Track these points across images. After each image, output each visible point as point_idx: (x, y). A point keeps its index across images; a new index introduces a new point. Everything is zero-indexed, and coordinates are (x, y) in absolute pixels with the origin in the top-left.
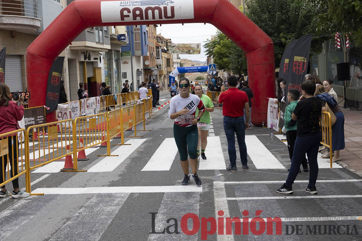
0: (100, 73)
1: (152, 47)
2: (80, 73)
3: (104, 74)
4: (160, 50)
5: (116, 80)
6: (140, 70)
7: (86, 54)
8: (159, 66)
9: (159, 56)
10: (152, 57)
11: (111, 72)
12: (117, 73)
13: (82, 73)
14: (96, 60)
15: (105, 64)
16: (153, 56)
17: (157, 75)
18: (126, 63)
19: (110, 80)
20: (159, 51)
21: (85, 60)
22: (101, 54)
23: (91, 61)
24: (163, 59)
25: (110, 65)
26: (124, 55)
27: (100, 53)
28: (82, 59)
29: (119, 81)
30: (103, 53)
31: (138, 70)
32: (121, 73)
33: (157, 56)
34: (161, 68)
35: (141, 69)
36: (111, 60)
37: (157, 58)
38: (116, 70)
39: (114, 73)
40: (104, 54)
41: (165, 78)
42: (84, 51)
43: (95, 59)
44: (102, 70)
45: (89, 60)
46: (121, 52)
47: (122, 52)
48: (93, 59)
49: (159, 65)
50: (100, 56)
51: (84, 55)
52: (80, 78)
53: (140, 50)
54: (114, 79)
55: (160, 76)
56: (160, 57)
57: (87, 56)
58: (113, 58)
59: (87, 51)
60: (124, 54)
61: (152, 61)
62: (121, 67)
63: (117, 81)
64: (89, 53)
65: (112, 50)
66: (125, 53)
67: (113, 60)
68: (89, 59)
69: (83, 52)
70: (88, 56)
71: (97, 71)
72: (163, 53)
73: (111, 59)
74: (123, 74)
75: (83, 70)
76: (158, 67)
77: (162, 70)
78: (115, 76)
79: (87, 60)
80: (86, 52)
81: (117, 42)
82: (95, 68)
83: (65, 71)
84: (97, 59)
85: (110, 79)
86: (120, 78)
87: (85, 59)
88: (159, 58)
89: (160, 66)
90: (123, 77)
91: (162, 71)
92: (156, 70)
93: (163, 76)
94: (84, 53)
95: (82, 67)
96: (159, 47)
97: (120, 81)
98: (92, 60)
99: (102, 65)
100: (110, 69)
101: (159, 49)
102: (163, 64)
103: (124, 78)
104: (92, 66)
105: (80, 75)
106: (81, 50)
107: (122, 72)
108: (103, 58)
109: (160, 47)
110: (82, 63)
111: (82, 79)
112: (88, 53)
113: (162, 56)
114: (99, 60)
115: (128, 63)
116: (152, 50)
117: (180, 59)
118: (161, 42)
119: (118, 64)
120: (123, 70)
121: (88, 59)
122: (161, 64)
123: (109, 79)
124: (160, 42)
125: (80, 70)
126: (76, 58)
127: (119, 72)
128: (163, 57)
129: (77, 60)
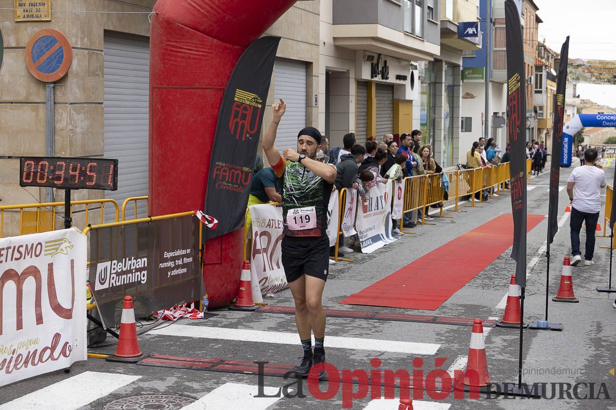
0: (410, 115)
1: (528, 65)
2: (359, 110)
3: (419, 118)
4: (544, 74)
5: (447, 133)
6: (500, 115)
7: (375, 61)
8: (538, 109)
9: (541, 87)
10: (527, 86)
11: (435, 114)
12: (448, 118)
13: (365, 110)
14: (402, 82)
15: (422, 93)
16: (530, 86)
17: (533, 128)
18: (468, 96)
19: (432, 134)
20: (541, 75)
21: (372, 77)
22: (416, 68)
23: (387, 81)
24: (549, 95)
25: (435, 96)
26: (468, 76)
27: (412, 65)
28: (366, 75)
29: (452, 138)
30: (421, 65)
31: (495, 114)
32: (459, 118)
33: (536, 88)
34: (542, 114)
35: (503, 113)
36: (437, 85)
37: (536, 92)
38: (448, 110)
39: (443, 116)
40: (423, 67)
41: (547, 136)
42: (373, 55)
43: (398, 77)
44: (413, 107)
45: (383, 78)
46: (461, 68)
47: (464, 68)
48: (395, 77)
49: (540, 107)
50: (412, 72)
51: (372, 64)
52: (357, 124)
53: (505, 69)
54: (443, 131)
55: (539, 130)
56: (543, 89)
57: (380, 69)
58: (444, 81)
59: (380, 55)
60: (468, 74)
61: (528, 96)
62: (461, 106)
63: (447, 136)
64: (385, 62)
65: (441, 61)
66: (471, 71)
67: (443, 85)
68: (385, 76)
69: (369, 56)
70: (383, 68)
71: (402, 109)
72: (549, 82)
73: (439, 83)
74: (462, 121)
75: (366, 103)
76: (536, 112)
77: (545, 117)
78: (444, 123)
79: (378, 78)
80: (376, 57)
81: (454, 42)
82: (398, 100)
83: (316, 100)
84: (404, 78)
85: (432, 131)
86: (455, 129)
87: (374, 73)
88: (541, 92)
89: (540, 110)
90: (462, 128)
91: (545, 121)
92: (533, 119)
93: (545, 132)
94: (370, 58)
95: (366, 95)
96: (542, 67)
97: (454, 136)
98: (392, 79)
99: (415, 94)
100: (434, 106)
101: (542, 71)
102: (549, 105)
103: (464, 130)
104: (391, 95)
105: (357, 116)
106: (365, 50)
107: (461, 116)
108: (419, 77)
109: (544, 68)
110: (364, 85)
111: (362, 125)
112: (383, 59)
113: (547, 88)
114: (408, 83)
115: (474, 98)
116: (528, 72)
117: (578, 97)
118: (546, 57)
119: (453, 97)
120: (463, 113)
121: (380, 76)
122: (545, 104)
123: (430, 130)
124: (544, 58)
125: (357, 104)
126: (348, 71)
127: (454, 116)
128: (549, 91)
129: (352, 75)
